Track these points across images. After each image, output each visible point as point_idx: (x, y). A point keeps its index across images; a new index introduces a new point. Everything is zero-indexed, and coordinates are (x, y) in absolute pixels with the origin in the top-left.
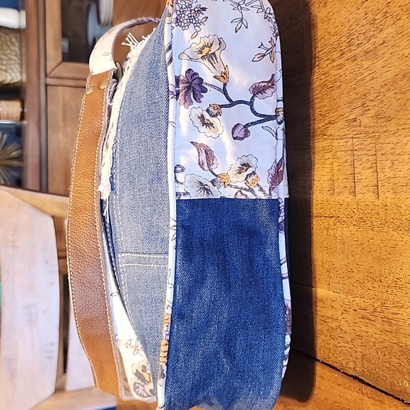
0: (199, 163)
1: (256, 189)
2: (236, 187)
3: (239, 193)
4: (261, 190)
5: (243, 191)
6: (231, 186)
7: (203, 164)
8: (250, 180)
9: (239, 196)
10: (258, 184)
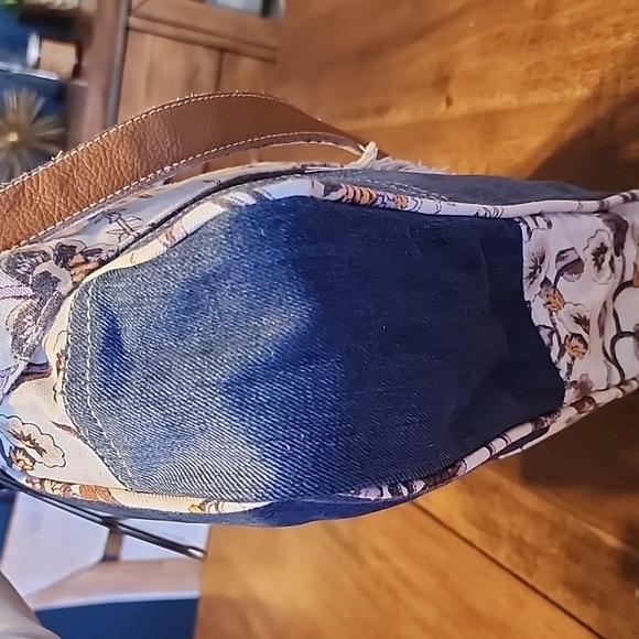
0: (563, 252)
1: (567, 358)
2: (554, 324)
3: (549, 330)
4: (570, 366)
5: (555, 335)
6: (551, 315)
7: (563, 258)
8: (575, 342)
9: (544, 333)
10: (573, 358)
